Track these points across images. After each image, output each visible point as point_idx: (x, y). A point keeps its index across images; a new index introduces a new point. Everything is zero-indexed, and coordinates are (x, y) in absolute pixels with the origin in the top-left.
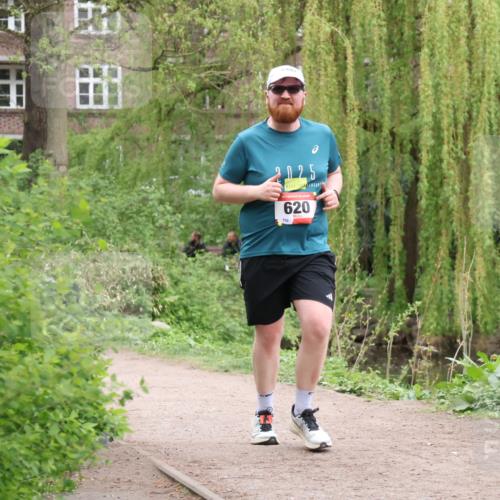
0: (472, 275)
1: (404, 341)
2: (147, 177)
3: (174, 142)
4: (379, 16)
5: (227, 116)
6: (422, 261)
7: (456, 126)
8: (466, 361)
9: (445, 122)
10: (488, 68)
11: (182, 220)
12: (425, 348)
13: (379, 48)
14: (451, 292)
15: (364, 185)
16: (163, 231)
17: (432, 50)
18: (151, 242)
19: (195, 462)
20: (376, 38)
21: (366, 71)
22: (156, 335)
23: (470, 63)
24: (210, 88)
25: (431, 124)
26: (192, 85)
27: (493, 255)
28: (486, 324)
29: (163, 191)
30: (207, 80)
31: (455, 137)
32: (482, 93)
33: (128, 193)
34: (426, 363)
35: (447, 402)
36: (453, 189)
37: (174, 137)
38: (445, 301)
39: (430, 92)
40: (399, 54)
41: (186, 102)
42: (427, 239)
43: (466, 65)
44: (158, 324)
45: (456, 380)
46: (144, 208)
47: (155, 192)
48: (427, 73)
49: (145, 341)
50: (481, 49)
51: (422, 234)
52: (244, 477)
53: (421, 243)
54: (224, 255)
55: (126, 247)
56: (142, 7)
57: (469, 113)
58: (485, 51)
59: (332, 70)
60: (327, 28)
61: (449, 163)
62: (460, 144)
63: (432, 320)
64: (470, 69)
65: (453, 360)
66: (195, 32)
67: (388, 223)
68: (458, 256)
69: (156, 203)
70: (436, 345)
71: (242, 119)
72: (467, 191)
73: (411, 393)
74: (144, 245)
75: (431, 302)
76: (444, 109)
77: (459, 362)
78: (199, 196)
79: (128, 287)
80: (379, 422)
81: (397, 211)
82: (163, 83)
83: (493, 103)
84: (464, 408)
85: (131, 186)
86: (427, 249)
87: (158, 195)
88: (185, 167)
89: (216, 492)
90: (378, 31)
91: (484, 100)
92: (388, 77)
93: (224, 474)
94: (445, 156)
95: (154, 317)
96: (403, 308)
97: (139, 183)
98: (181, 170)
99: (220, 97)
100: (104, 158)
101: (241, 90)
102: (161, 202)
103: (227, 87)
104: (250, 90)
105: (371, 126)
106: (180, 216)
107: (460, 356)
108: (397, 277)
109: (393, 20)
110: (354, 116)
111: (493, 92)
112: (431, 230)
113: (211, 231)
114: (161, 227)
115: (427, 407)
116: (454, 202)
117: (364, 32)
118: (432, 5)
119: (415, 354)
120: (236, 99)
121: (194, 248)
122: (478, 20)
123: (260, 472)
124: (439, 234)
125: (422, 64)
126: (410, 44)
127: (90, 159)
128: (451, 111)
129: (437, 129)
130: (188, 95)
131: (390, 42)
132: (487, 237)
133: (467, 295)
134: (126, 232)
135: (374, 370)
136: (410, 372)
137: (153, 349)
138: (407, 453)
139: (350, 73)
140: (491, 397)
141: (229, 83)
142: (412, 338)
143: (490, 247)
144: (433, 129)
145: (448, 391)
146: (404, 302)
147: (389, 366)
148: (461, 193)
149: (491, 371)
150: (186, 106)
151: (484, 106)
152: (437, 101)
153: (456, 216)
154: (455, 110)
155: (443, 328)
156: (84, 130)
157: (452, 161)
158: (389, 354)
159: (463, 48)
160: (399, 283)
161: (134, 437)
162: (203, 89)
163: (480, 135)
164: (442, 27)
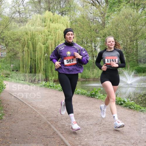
2: (8, 63)
6: (36, 72)
7: (40, 59)
8: (40, 82)
13: (32, 51)
15: (30, 64)
17: (37, 51)
18: (9, 70)
21: (31, 53)
23: (41, 53)
24: (15, 54)
26: (13, 54)
34: (37, 82)
37: (11, 59)
39: (37, 55)
44: (9, 78)
45: (39, 84)
46: (8, 66)
50: (42, 51)
51: (36, 69)
56: (8, 46)
57: (41, 57)
59: (27, 53)
60: (27, 49)
66: (13, 49)
67: (33, 68)
68: (40, 71)
70: (38, 80)
72: (41, 65)
73: (35, 85)
79: (6, 74)
81: (34, 67)
82: (10, 54)
83: (43, 57)
84: (40, 86)
85: (7, 64)
90: (32, 49)
92: (33, 54)
98: (12, 63)
100: (4, 61)
103: (17, 54)
104: (19, 55)
105: (31, 59)
109: (33, 48)
110: (30, 58)
113: (15, 69)
114: (10, 68)
116: (39, 66)
118: (37, 47)
120: (17, 56)
121: (13, 71)
122: (42, 48)
124: (38, 69)
125: (36, 53)
126: (35, 51)
127: (2, 61)
129: (38, 59)
131: (33, 50)
134: (6, 69)
135: (31, 83)
137: (9, 81)
139: (29, 53)
140: (43, 85)
150: (12, 56)
153: (40, 68)
154: (39, 57)
156: (2, 59)
157: (39, 62)
159: (40, 51)
164: (38, 49)
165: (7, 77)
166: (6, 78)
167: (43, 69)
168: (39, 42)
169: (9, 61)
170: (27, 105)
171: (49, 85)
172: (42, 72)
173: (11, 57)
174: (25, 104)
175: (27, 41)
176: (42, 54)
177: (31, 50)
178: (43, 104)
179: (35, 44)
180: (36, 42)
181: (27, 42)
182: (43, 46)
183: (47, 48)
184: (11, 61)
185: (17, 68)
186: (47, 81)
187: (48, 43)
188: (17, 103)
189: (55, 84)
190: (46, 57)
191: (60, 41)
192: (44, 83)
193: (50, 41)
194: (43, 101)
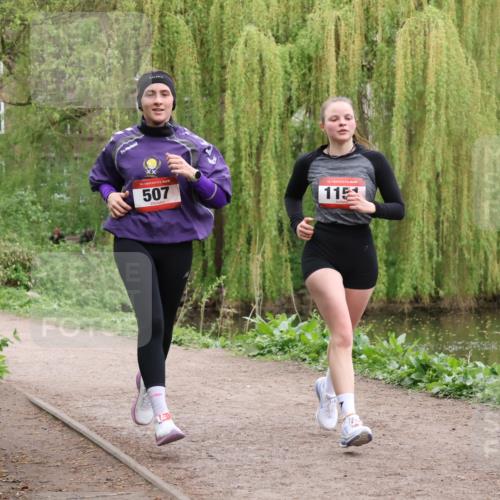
0: (263, 256)
1: (214, 305)
2: (23, 183)
3: (44, 158)
4: (195, 67)
5: (83, 139)
6: (227, 247)
7: (251, 147)
8: (258, 319)
9: (243, 145)
10: (274, 105)
11: (50, 216)
12: (228, 310)
13: (195, 89)
14: (248, 269)
16: (35, 225)
17: (234, 92)
18: (27, 234)
19: (58, 395)
20: (193, 83)
22: (29, 302)
23: (261, 102)
24: (70, 118)
25: (233, 146)
26: (57, 116)
27: (278, 242)
28: (272, 292)
29: (35, 195)
30: (68, 112)
31: (250, 155)
32: (270, 124)
33: (9, 197)
34: (229, 322)
35: (244, 350)
36: (249, 195)
37: (43, 155)
38: (244, 275)
39: (232, 123)
40: (210, 95)
41: (52, 129)
42: (230, 231)
43: (258, 103)
44: (29, 293)
45: (250, 333)
46: (20, 208)
47: (29, 196)
48: (230, 108)
49: (21, 306)
50: (269, 92)
51: (227, 227)
52: (94, 406)
53: (226, 233)
54: (81, 242)
55: (7, 236)
56: (19, 57)
57: (261, 138)
58: (272, 94)
61: (245, 175)
62: (254, 162)
63: (234, 290)
64: (261, 106)
65: (248, 318)
68: (253, 243)
69: (30, 204)
70: (237, 308)
71: (94, 142)
72: (259, 195)
73: (218, 343)
74: (21, 235)
75: (234, 276)
76: (242, 135)
77: (252, 320)
78: (62, 198)
79: (8, 266)
80: (193, 364)
82: (35, 114)
83: (277, 131)
84: (255, 353)
85: (11, 191)
86: (231, 237)
87: (31, 198)
88: (52, 177)
89: (73, 417)
90: (195, 78)
91: (271, 129)
92: (203, 111)
93: (80, 404)
94: (243, 170)
95: (28, 288)
96: (213, 280)
97: (16, 189)
98: (48, 179)
99: (78, 124)
101: (94, 119)
102: (34, 203)
103: (84, 118)
104: (100, 120)
106: (47, 213)
107: (254, 316)
108: (209, 259)
109: (205, 70)
111: (278, 122)
112: (234, 224)
113: (72, 225)
114: (34, 222)
115: (229, 353)
116: (250, 203)
117: (184, 78)
118: (234, 59)
119: (221, 315)
120: (90, 127)
122: (267, 70)
123: (106, 402)
124: (239, 227)
125: (226, 102)
126: (218, 87)
128: (248, 137)
129: (237, 150)
130: (54, 123)
131: (203, 85)
132: (273, 229)
133: (259, 271)
134: (7, 226)
135: (191, 325)
136: (217, 328)
137: (27, 312)
138: (214, 387)
140: (276, 345)
141: (84, 114)
142: (220, 303)
143: (275, 236)
144: (234, 150)
145: (245, 341)
146: (214, 276)
147: (202, 323)
148: (255, 196)
149: (275, 327)
150: (53, 132)
151: (271, 133)
152: (237, 129)
153: (251, 213)
154: (251, 136)
155: (242, 295)
157: (248, 173)
158: (202, 315)
159: (256, 91)
160: (211, 263)
161: (12, 377)
162: (65, 119)
163: (269, 154)
164: (240, 75)
165: (12, 283)
166: (11, 290)
167: (280, 222)
168: (251, 22)
169: (30, 169)
170: (162, 490)
171: (319, 342)
172: (268, 247)
173: (40, 137)
174: (149, 482)
175: (162, 16)
176: (266, 115)
177: (187, 85)
178: (274, 485)
179: (221, 38)
180: (228, 23)
181: (162, 26)
182: (275, 53)
183: (310, 63)
184: (43, 170)
185: (84, 218)
186: (304, 316)
187: (317, 26)
188: (85, 475)
189: (365, 338)
190: (300, 133)
191: (403, 9)
192: (283, 325)
193: (331, 15)
194: (277, 461)
